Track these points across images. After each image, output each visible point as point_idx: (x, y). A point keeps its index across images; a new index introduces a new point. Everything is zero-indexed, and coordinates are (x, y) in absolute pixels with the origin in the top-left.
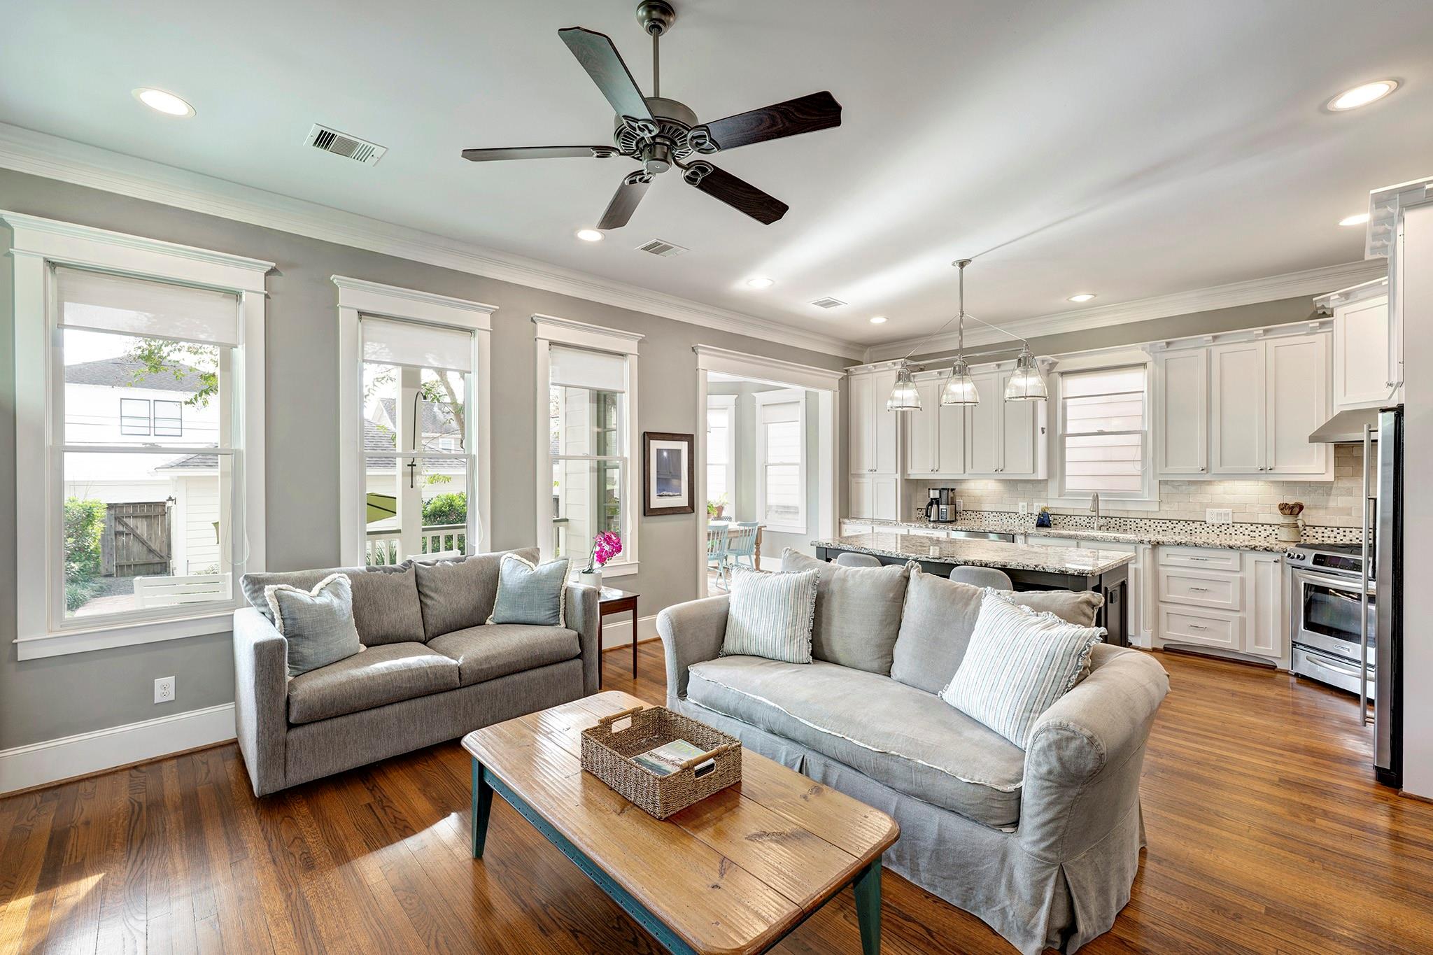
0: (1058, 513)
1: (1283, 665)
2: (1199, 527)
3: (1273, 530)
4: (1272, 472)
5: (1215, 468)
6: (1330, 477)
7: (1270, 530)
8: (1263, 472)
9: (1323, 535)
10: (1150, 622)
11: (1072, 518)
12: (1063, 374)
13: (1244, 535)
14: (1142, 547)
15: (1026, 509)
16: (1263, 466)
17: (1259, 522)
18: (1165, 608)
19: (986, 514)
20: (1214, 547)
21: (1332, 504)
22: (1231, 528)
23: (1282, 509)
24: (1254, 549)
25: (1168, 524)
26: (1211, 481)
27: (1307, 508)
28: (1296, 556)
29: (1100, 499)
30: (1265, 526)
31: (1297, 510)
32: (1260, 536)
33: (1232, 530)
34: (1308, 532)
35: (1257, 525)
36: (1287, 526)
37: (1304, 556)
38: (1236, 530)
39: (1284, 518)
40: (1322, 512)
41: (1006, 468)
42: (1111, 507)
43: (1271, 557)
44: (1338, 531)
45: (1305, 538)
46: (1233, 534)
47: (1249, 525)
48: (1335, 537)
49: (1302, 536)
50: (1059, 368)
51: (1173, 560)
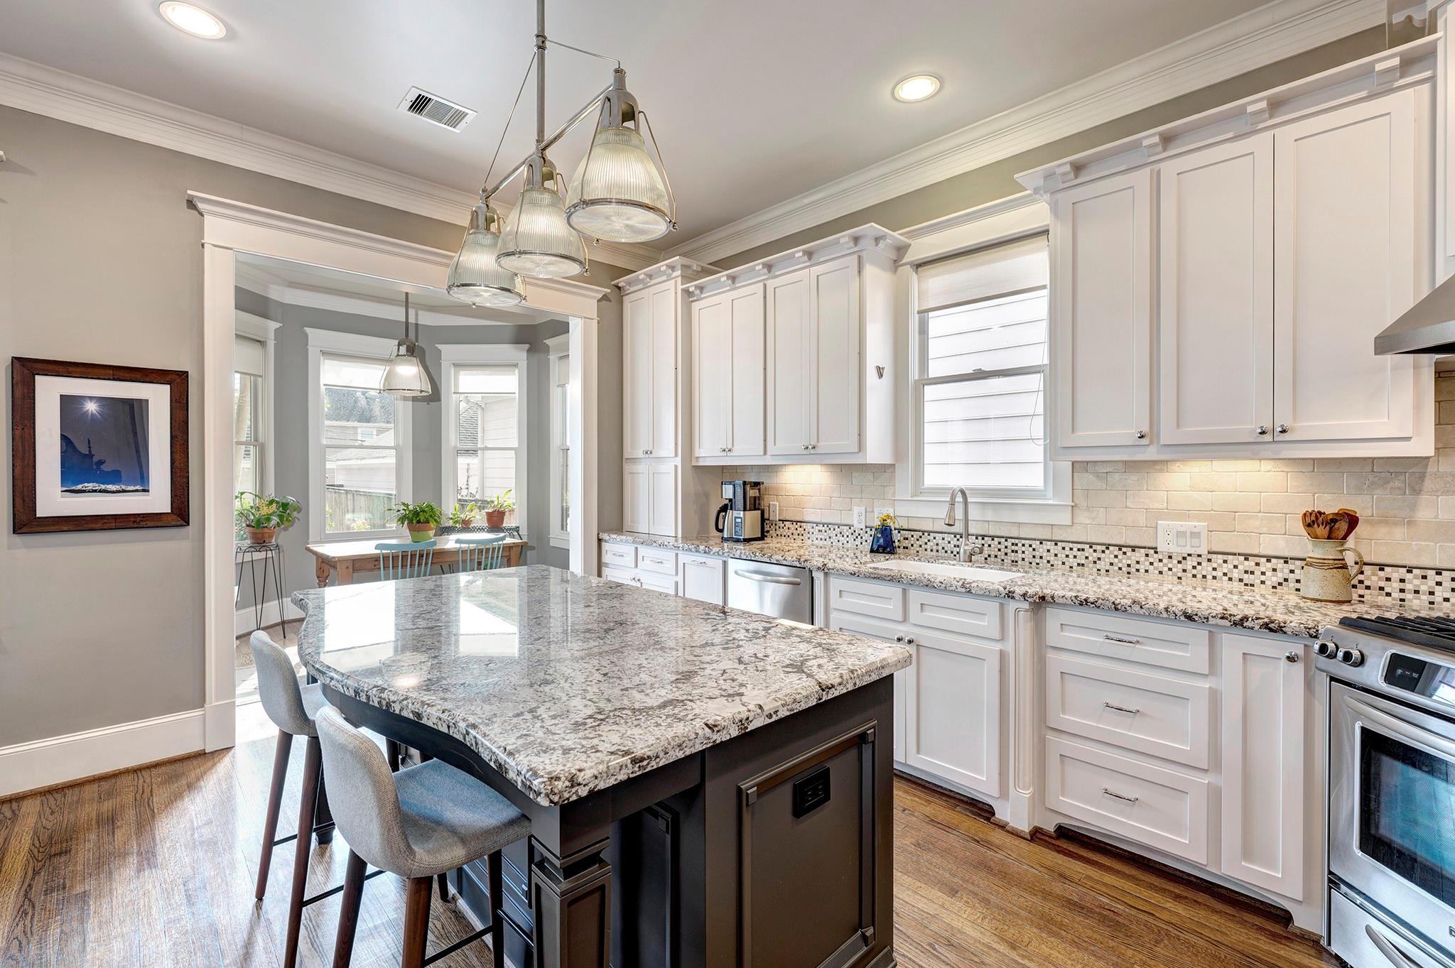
0: (911, 527)
1: (1307, 919)
2: (1142, 559)
3: (1292, 571)
4: (1286, 437)
5: (1168, 434)
6: (1423, 445)
7: (1283, 571)
8: (1267, 438)
9: (1402, 586)
10: (1027, 773)
11: (931, 538)
12: (919, 266)
13: (1230, 579)
14: (1012, 606)
15: (863, 518)
16: (1267, 425)
17: (1263, 553)
18: (1059, 744)
19: (808, 527)
20: (1153, 615)
21: (1424, 514)
22: (1205, 564)
23: (1309, 525)
24: (1241, 623)
25: (1088, 551)
26: (1155, 462)
27: (1368, 522)
28: (1340, 655)
29: (969, 500)
30: (1273, 560)
31: (1343, 526)
32: (1263, 582)
33: (1206, 568)
34: (1369, 578)
35: (1257, 560)
36: (1321, 564)
37: (1362, 655)
38: (1214, 569)
39: (1315, 546)
40: (1399, 533)
41: (821, 444)
42: (990, 515)
43: (1279, 647)
44: (1438, 578)
45: (1361, 592)
46: (1209, 577)
47: (1242, 558)
48: (1432, 593)
49: (1354, 586)
50: (912, 256)
51: (1069, 637)
